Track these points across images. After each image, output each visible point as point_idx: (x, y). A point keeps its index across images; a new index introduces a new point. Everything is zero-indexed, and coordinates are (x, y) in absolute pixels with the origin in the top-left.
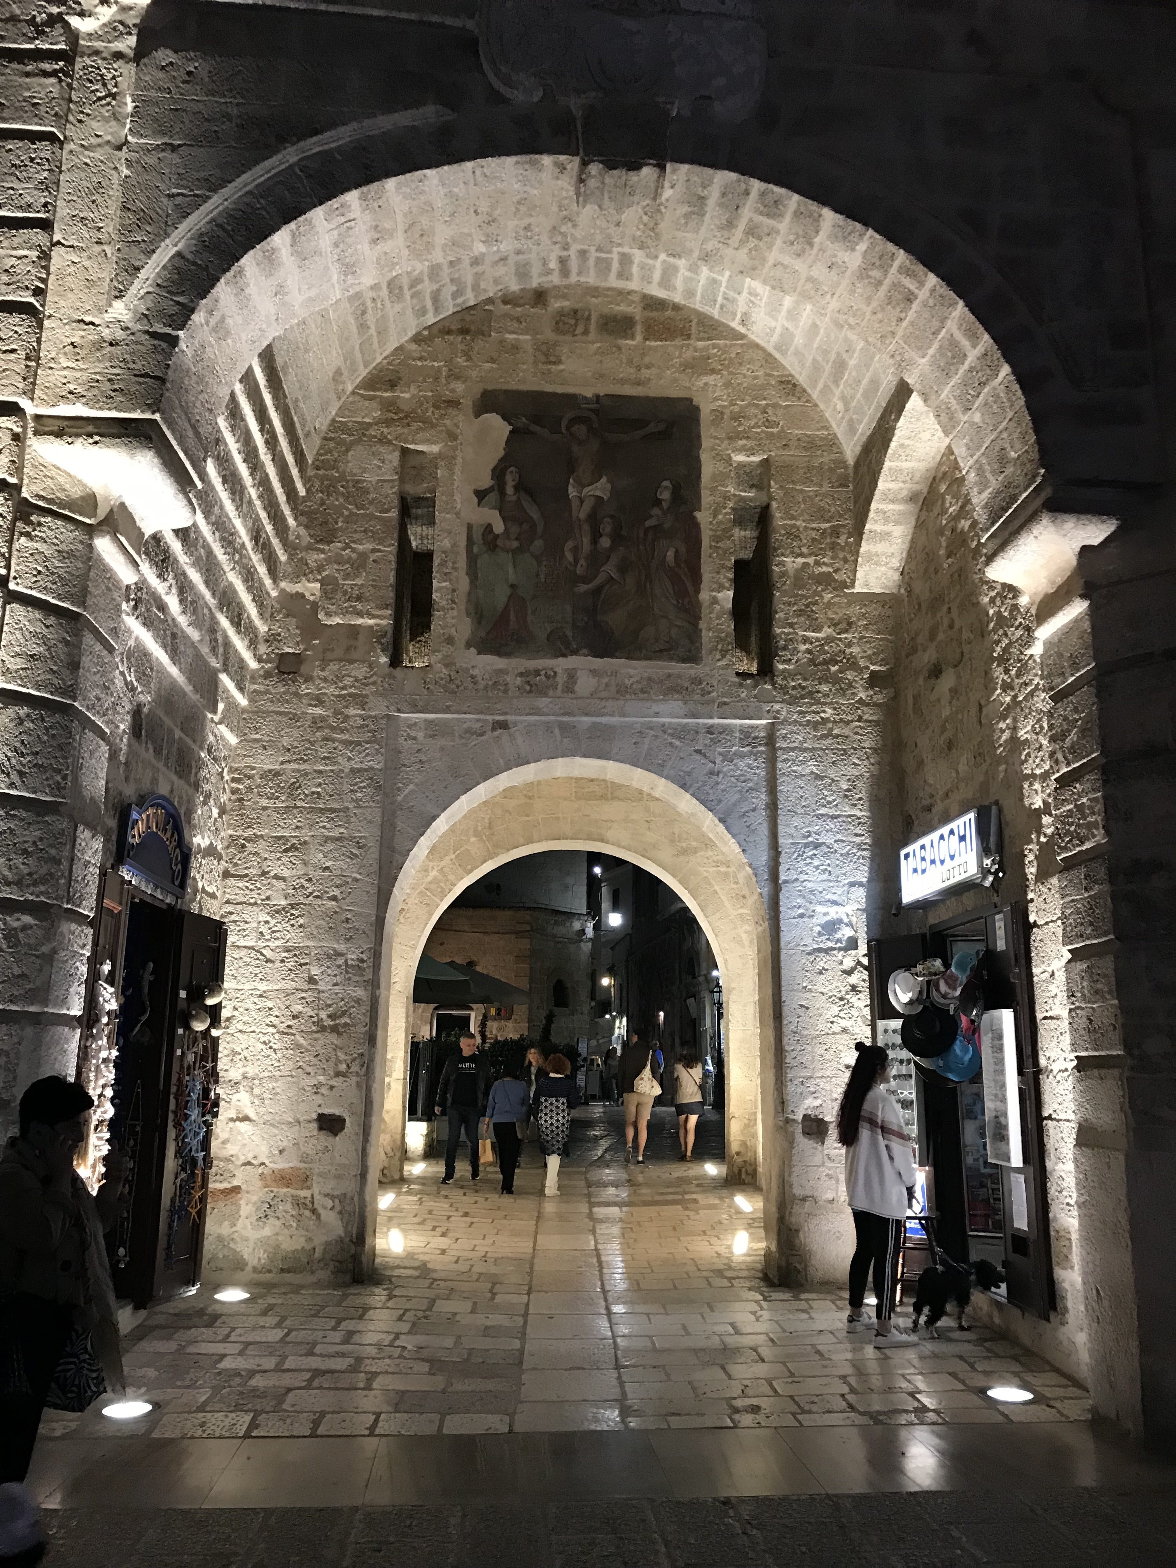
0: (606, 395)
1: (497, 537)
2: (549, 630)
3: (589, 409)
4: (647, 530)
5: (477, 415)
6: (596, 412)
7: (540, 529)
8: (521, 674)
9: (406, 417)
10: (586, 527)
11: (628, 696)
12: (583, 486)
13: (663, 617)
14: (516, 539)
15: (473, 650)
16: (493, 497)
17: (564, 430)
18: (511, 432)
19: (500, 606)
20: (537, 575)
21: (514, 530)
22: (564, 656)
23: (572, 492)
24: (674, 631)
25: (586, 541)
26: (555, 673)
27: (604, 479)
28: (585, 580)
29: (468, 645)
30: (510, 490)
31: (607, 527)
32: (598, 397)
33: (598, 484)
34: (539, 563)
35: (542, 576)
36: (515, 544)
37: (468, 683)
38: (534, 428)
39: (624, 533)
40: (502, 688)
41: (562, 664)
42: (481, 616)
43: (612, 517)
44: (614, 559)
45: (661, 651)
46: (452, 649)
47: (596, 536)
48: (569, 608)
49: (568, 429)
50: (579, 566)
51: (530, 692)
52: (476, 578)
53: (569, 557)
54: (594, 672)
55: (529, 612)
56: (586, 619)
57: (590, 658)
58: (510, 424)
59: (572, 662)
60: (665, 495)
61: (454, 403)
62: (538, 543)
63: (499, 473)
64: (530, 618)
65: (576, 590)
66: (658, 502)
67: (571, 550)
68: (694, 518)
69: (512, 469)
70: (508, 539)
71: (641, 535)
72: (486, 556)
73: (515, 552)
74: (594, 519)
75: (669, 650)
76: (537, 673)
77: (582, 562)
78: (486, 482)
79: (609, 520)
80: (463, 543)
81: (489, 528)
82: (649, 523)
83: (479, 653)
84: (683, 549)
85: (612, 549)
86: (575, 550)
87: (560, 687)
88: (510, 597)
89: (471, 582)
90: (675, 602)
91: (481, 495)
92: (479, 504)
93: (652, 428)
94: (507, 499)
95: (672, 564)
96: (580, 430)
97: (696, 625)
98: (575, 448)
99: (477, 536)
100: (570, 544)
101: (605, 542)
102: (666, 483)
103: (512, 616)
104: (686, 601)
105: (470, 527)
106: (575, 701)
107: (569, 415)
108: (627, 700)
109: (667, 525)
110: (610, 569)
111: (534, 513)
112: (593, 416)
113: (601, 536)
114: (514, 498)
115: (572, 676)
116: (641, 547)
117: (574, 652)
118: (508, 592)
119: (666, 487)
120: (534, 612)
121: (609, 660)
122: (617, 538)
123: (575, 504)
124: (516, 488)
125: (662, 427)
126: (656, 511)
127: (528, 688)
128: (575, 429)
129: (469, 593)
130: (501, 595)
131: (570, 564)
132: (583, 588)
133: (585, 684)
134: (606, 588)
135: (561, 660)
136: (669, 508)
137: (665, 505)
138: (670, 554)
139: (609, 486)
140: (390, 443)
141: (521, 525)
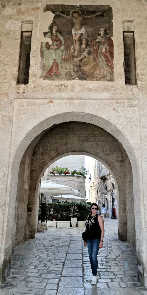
0: (84, 5)
1: (50, 45)
2: (66, 72)
3: (78, 9)
4: (96, 43)
5: (45, 11)
6: (81, 10)
7: (63, 42)
8: (57, 86)
9: (23, 13)
10: (77, 42)
11: (91, 92)
12: (77, 30)
13: (102, 68)
14: (56, 46)
15: (42, 79)
16: (49, 34)
17: (71, 15)
18: (55, 16)
19: (50, 65)
20: (62, 56)
21: (55, 43)
22: (70, 80)
23: (73, 32)
24: (105, 72)
25: (77, 46)
26: (68, 85)
27: (83, 28)
28: (77, 57)
29: (40, 77)
30: (54, 32)
31: (84, 42)
32: (81, 6)
33: (81, 30)
34: (63, 53)
35: (64, 56)
36: (55, 47)
37: (40, 88)
38: (61, 15)
39: (89, 43)
40: (51, 90)
41: (69, 83)
42: (45, 68)
43: (86, 39)
44: (86, 51)
45: (101, 78)
46: (35, 78)
47: (81, 44)
48: (72, 66)
49: (72, 15)
50: (75, 53)
51: (60, 91)
52: (43, 57)
53: (72, 51)
54: (80, 85)
55: (59, 67)
56: (77, 69)
57: (79, 81)
58: (54, 14)
59: (73, 82)
60: (102, 32)
61: (38, 9)
62: (62, 47)
63: (51, 28)
64: (60, 69)
65: (74, 60)
66: (100, 35)
67: (73, 49)
68: (111, 39)
69: (55, 26)
70: (53, 46)
71: (95, 44)
72: (46, 51)
73: (55, 50)
74: (80, 40)
75: (104, 77)
76: (62, 85)
77: (76, 52)
78: (47, 30)
79: (84, 40)
80: (40, 48)
81: (47, 43)
82: (97, 40)
83: (44, 80)
84: (108, 48)
85: (86, 48)
86: (74, 49)
87: (69, 90)
88: (53, 63)
89: (42, 59)
90: (106, 63)
91: (45, 34)
92: (45, 36)
93: (98, 14)
94: (53, 35)
95: (105, 52)
96: (76, 15)
97: (112, 70)
98: (74, 20)
99: (44, 45)
100: (72, 47)
101: (83, 46)
102: (102, 29)
103: (54, 68)
104: (109, 63)
105: (42, 43)
106: (74, 94)
107: (72, 11)
108: (90, 93)
109: (103, 41)
110: (85, 54)
111: (61, 38)
112: (80, 11)
113: (82, 44)
114: (55, 34)
115: (73, 86)
116: (95, 48)
117: (73, 79)
118: (53, 61)
119: (102, 30)
120: (61, 67)
121: (85, 81)
122: (87, 45)
123: (74, 35)
124: (56, 32)
125: (101, 13)
126: (99, 37)
127: (59, 90)
128: (74, 15)
129: (41, 62)
130: (51, 62)
131: (73, 53)
132: (76, 60)
133: (77, 89)
134: (84, 59)
135: (70, 81)
136: (103, 36)
137: (102, 35)
138: (104, 50)
139: (84, 30)
140: (18, 20)
141: (57, 41)
